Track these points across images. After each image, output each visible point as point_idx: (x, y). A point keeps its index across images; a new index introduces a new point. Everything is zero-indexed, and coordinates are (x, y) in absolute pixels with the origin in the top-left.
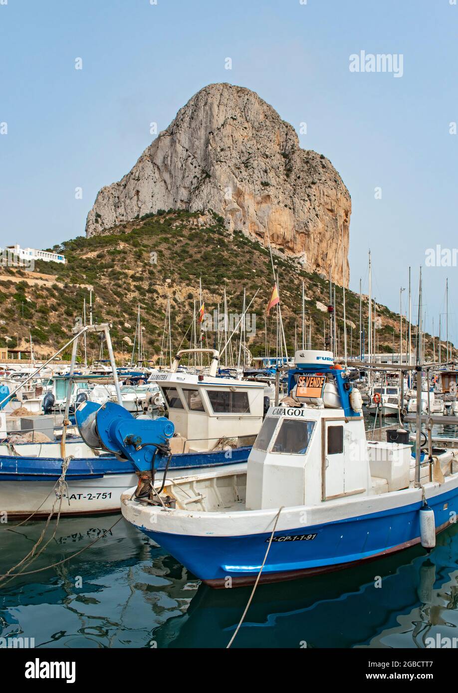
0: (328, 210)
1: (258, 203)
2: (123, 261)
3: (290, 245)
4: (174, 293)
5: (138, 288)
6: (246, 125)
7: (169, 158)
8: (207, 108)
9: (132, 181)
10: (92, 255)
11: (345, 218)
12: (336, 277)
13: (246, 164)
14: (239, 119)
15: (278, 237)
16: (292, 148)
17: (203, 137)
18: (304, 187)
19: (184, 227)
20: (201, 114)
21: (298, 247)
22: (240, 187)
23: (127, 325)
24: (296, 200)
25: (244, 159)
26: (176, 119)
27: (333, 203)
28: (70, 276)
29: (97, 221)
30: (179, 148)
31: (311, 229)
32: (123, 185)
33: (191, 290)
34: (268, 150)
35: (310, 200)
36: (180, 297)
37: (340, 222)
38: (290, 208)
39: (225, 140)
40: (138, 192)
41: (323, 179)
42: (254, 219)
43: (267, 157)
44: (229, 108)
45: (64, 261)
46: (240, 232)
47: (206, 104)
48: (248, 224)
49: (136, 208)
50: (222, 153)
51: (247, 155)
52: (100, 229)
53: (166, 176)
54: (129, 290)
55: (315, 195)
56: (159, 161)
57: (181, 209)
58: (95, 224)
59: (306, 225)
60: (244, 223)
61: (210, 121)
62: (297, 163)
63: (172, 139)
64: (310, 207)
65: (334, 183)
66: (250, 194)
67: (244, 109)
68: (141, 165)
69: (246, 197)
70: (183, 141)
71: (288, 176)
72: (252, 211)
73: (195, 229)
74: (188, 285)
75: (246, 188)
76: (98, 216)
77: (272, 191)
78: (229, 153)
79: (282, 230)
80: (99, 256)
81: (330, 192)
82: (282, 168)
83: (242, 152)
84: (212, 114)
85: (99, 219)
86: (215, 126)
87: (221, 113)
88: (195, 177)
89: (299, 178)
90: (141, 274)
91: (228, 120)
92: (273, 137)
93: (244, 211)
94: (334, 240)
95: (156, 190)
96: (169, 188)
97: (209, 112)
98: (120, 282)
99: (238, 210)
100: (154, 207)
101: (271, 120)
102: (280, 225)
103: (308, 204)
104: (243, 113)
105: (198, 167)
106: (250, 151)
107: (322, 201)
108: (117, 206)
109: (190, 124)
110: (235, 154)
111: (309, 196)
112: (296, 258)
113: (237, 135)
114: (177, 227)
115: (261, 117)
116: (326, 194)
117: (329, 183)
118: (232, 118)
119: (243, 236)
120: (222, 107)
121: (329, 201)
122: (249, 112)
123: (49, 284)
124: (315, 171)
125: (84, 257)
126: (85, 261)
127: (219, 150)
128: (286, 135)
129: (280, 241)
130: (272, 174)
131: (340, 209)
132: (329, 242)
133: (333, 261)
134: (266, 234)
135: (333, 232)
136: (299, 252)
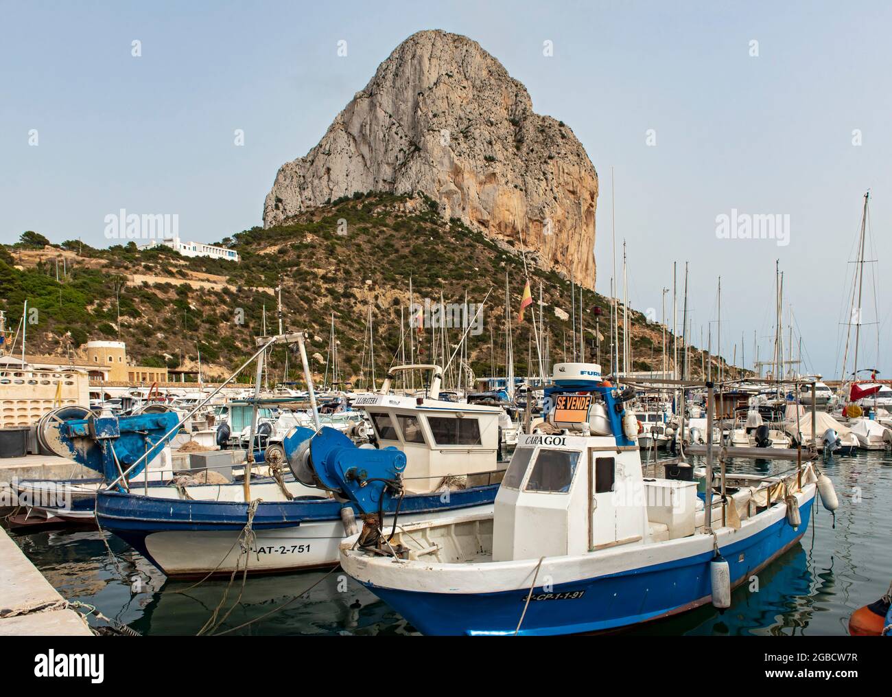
0: (569, 191)
1: (481, 183)
2: (312, 258)
3: (522, 236)
4: (376, 297)
5: (331, 292)
6: (465, 83)
7: (368, 127)
8: (415, 62)
9: (321, 156)
10: (272, 250)
11: (590, 201)
12: (580, 276)
13: (466, 134)
14: (457, 76)
15: (506, 226)
16: (524, 113)
17: (411, 99)
18: (538, 162)
19: (387, 214)
20: (408, 71)
21: (531, 239)
22: (458, 163)
23: (317, 338)
24: (528, 179)
25: (462, 127)
26: (376, 76)
27: (576, 183)
28: (244, 277)
29: (277, 207)
30: (380, 114)
31: (548, 215)
32: (309, 161)
33: (397, 293)
34: (493, 115)
35: (546, 179)
36: (384, 303)
37: (584, 208)
38: (521, 190)
39: (439, 102)
40: (329, 170)
41: (563, 152)
42: (476, 203)
43: (492, 125)
44: (443, 62)
45: (236, 258)
46: (459, 220)
47: (413, 57)
48: (468, 209)
49: (326, 191)
50: (435, 120)
51: (466, 122)
52: (282, 217)
53: (365, 150)
54: (319, 294)
55: (552, 173)
56: (355, 130)
57: (384, 191)
58: (275, 211)
59: (541, 211)
60: (464, 209)
61: (419, 78)
62: (530, 132)
63: (372, 101)
64: (547, 188)
65: (576, 158)
66: (471, 172)
67: (463, 64)
68: (332, 135)
69: (466, 175)
70: (385, 104)
71: (518, 148)
72: (473, 193)
73: (401, 216)
74: (393, 287)
75: (466, 164)
76: (279, 200)
77: (498, 168)
78: (443, 120)
79: (511, 217)
80: (280, 252)
81: (571, 169)
82: (510, 139)
83: (460, 118)
84: (421, 71)
85: (280, 204)
86: (425, 85)
87: (433, 69)
88: (402, 150)
89: (532, 151)
90: (334, 274)
91: (443, 78)
92: (499, 99)
93: (463, 194)
94: (577, 230)
95: (352, 168)
96: (368, 165)
97: (418, 67)
98: (308, 284)
99: (456, 192)
100: (349, 188)
101: (497, 77)
102: (508, 210)
103: (544, 183)
104: (461, 69)
105: (404, 138)
106: (471, 117)
107: (562, 181)
108: (302, 188)
109: (394, 83)
110: (451, 121)
111: (544, 174)
112: (528, 253)
113: (454, 97)
114: (379, 214)
115: (484, 73)
116: (566, 171)
117: (570, 157)
118: (447, 74)
119: (462, 225)
120: (434, 61)
121: (570, 180)
122: (469, 67)
123: (218, 288)
124: (553, 142)
125: (262, 253)
126: (263, 257)
127: (431, 115)
128: (516, 96)
129: (509, 231)
130: (498, 146)
131: (584, 191)
132: (570, 232)
133: (576, 256)
134: (491, 223)
135: (576, 220)
136: (532, 245)
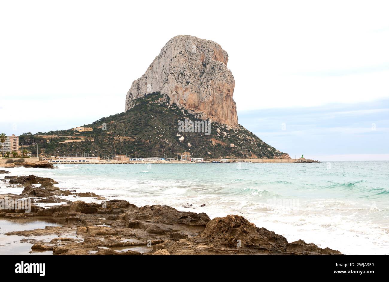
0: (219, 90)
1: (184, 91)
3: (198, 108)
4: (120, 139)
5: (109, 138)
6: (186, 55)
7: (157, 69)
8: (170, 49)
9: (145, 78)
12: (223, 119)
13: (182, 74)
14: (182, 53)
16: (209, 61)
17: (169, 61)
18: (206, 81)
19: (152, 104)
20: (168, 52)
21: (201, 108)
22: (176, 85)
24: (201, 88)
25: (182, 71)
27: (221, 87)
30: (161, 65)
31: (206, 100)
32: (142, 79)
34: (194, 65)
35: (208, 88)
37: (224, 95)
38: (198, 92)
39: (176, 63)
40: (146, 83)
41: (217, 76)
42: (182, 98)
43: (192, 69)
44: (179, 48)
45: (92, 130)
46: (176, 104)
47: (170, 47)
48: (180, 100)
49: (145, 90)
50: (174, 69)
52: (131, 100)
55: (210, 85)
56: (155, 70)
58: (129, 98)
60: (178, 100)
61: (171, 54)
62: (208, 69)
63: (159, 61)
64: (207, 91)
65: (222, 78)
66: (181, 88)
67: (187, 47)
68: (148, 71)
69: (179, 89)
71: (201, 77)
72: (181, 95)
75: (179, 85)
76: (131, 94)
77: (190, 86)
78: (176, 69)
79: (193, 102)
81: (219, 83)
82: (199, 73)
83: (182, 68)
86: (173, 57)
87: (175, 50)
88: (165, 78)
89: (206, 77)
93: (178, 95)
94: (220, 104)
95: (153, 82)
96: (158, 82)
99: (176, 95)
102: (192, 100)
103: (206, 89)
104: (186, 49)
106: (185, 68)
107: (215, 87)
108: (139, 89)
110: (179, 69)
111: (208, 86)
113: (181, 61)
116: (217, 83)
117: (219, 78)
118: (179, 53)
119: (176, 106)
120: (176, 48)
121: (218, 86)
122: (189, 48)
123: (81, 141)
124: (215, 72)
127: (173, 67)
128: (207, 55)
129: (193, 106)
130: (191, 78)
131: (224, 89)
132: (218, 104)
133: (221, 112)
134: (187, 104)
135: (220, 100)
136: (202, 110)
